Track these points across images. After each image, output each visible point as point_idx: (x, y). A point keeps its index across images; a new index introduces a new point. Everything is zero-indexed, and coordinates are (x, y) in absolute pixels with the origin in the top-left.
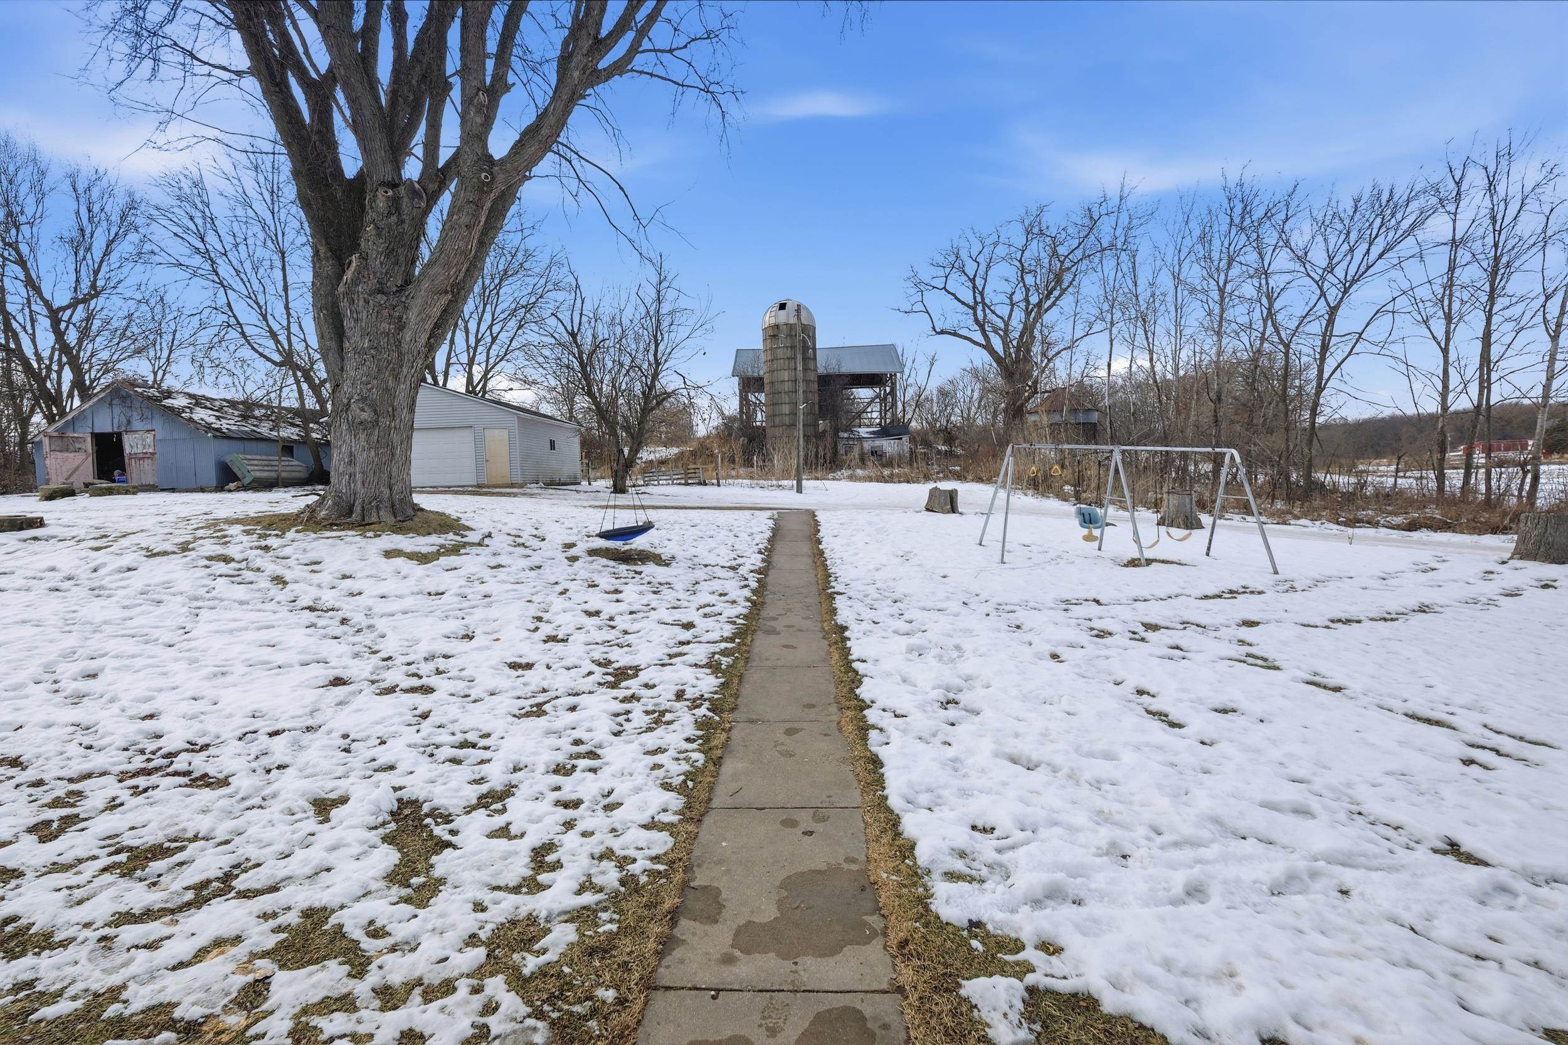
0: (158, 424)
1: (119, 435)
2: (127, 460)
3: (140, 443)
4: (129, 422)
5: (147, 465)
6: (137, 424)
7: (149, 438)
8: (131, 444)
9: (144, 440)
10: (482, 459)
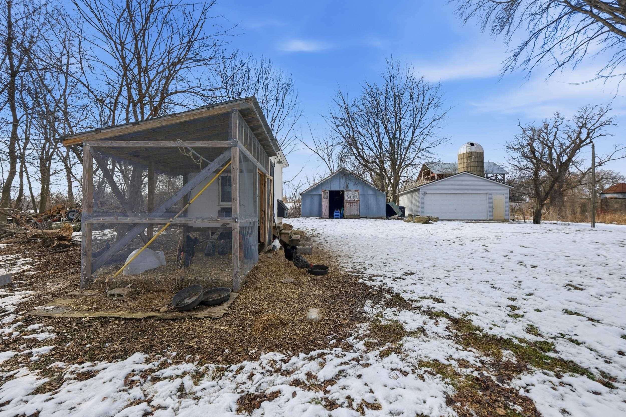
0: (360, 187)
1: (343, 192)
2: (345, 203)
3: (352, 195)
4: (347, 186)
5: (354, 206)
6: (351, 187)
7: (356, 194)
8: (348, 196)
9: (354, 194)
10: (491, 208)
